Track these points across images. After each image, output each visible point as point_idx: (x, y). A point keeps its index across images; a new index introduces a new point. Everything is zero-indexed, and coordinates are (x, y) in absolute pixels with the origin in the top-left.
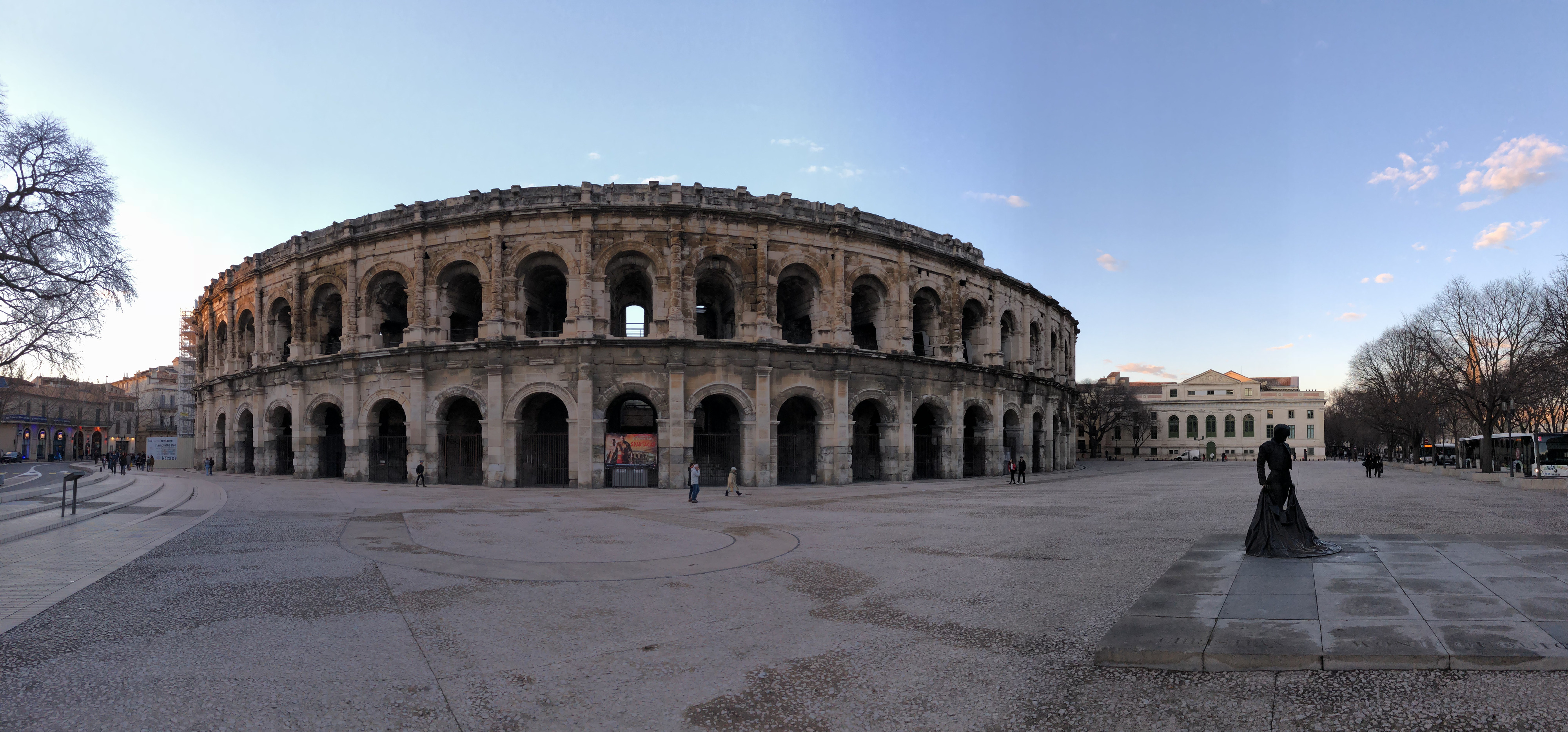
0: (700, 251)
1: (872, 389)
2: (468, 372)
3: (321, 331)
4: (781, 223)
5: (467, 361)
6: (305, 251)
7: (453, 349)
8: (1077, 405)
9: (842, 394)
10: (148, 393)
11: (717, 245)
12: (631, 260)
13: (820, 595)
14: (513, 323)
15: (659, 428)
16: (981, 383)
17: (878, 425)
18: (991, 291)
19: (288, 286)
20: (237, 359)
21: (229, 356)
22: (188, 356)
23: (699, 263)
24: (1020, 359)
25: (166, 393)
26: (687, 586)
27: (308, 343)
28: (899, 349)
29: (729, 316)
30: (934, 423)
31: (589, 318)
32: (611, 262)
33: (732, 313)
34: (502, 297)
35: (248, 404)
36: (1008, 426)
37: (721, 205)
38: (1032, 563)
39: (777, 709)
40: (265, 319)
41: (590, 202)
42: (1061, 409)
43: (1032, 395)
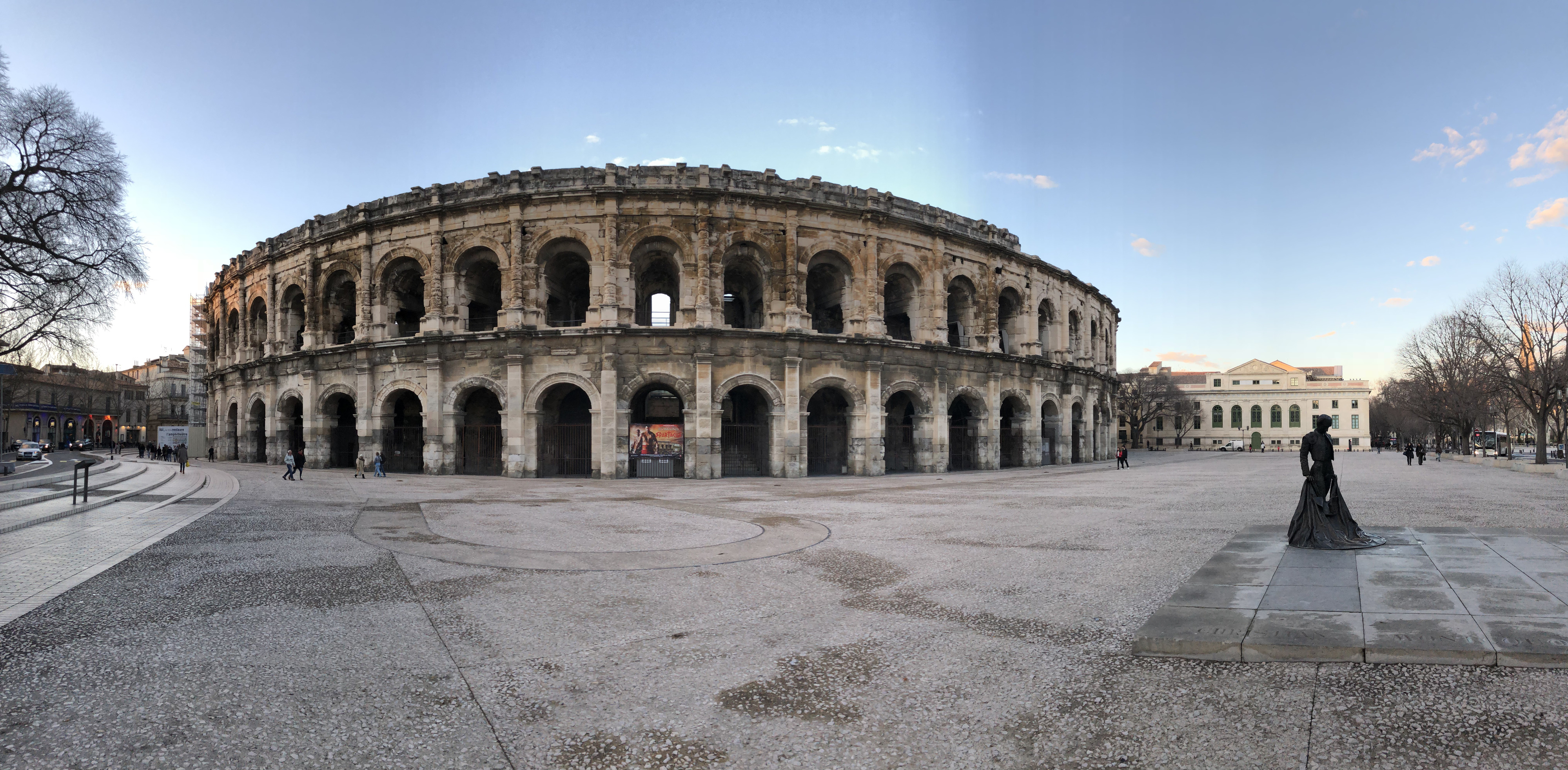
0: (728, 237)
1: (905, 381)
2: (487, 363)
3: (333, 320)
4: (811, 208)
5: (486, 351)
6: (318, 235)
7: (472, 339)
8: (1118, 395)
9: (874, 385)
10: (159, 382)
11: (745, 230)
12: (657, 246)
13: (851, 585)
14: (534, 312)
15: (685, 419)
16: (1017, 373)
17: (911, 416)
18: (1028, 278)
19: (302, 272)
20: (248, 348)
21: (241, 345)
22: (199, 344)
23: (727, 249)
24: (1059, 348)
25: (176, 382)
26: (717, 574)
27: (320, 332)
28: (933, 339)
29: (758, 305)
30: (970, 415)
31: (614, 307)
32: (636, 248)
33: (760, 301)
34: (522, 284)
35: (260, 394)
36: (1046, 417)
37: (750, 188)
38: (1070, 553)
39: (810, 695)
40: (278, 307)
41: (614, 185)
42: (1101, 399)
43: (1071, 385)
